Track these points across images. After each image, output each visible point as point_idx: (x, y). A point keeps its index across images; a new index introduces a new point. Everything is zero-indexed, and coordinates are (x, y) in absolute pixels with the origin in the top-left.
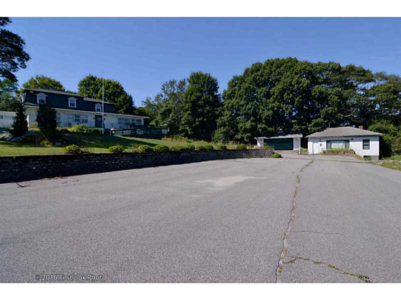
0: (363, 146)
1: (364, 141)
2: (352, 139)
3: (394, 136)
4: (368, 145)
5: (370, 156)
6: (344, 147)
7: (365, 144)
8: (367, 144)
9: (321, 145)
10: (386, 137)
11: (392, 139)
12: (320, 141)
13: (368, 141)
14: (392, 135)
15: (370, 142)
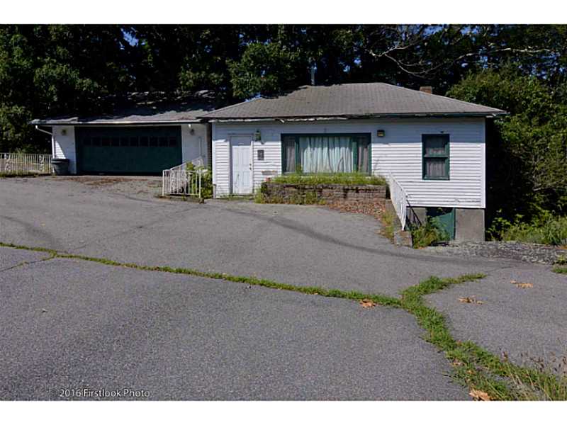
0: (426, 160)
1: (427, 141)
2: (381, 132)
3: (542, 122)
4: (444, 160)
5: (449, 210)
6: (349, 167)
7: (432, 153)
8: (440, 153)
9: (261, 154)
10: (514, 128)
11: (536, 137)
12: (259, 139)
13: (444, 140)
14: (535, 120)
15: (453, 146)
